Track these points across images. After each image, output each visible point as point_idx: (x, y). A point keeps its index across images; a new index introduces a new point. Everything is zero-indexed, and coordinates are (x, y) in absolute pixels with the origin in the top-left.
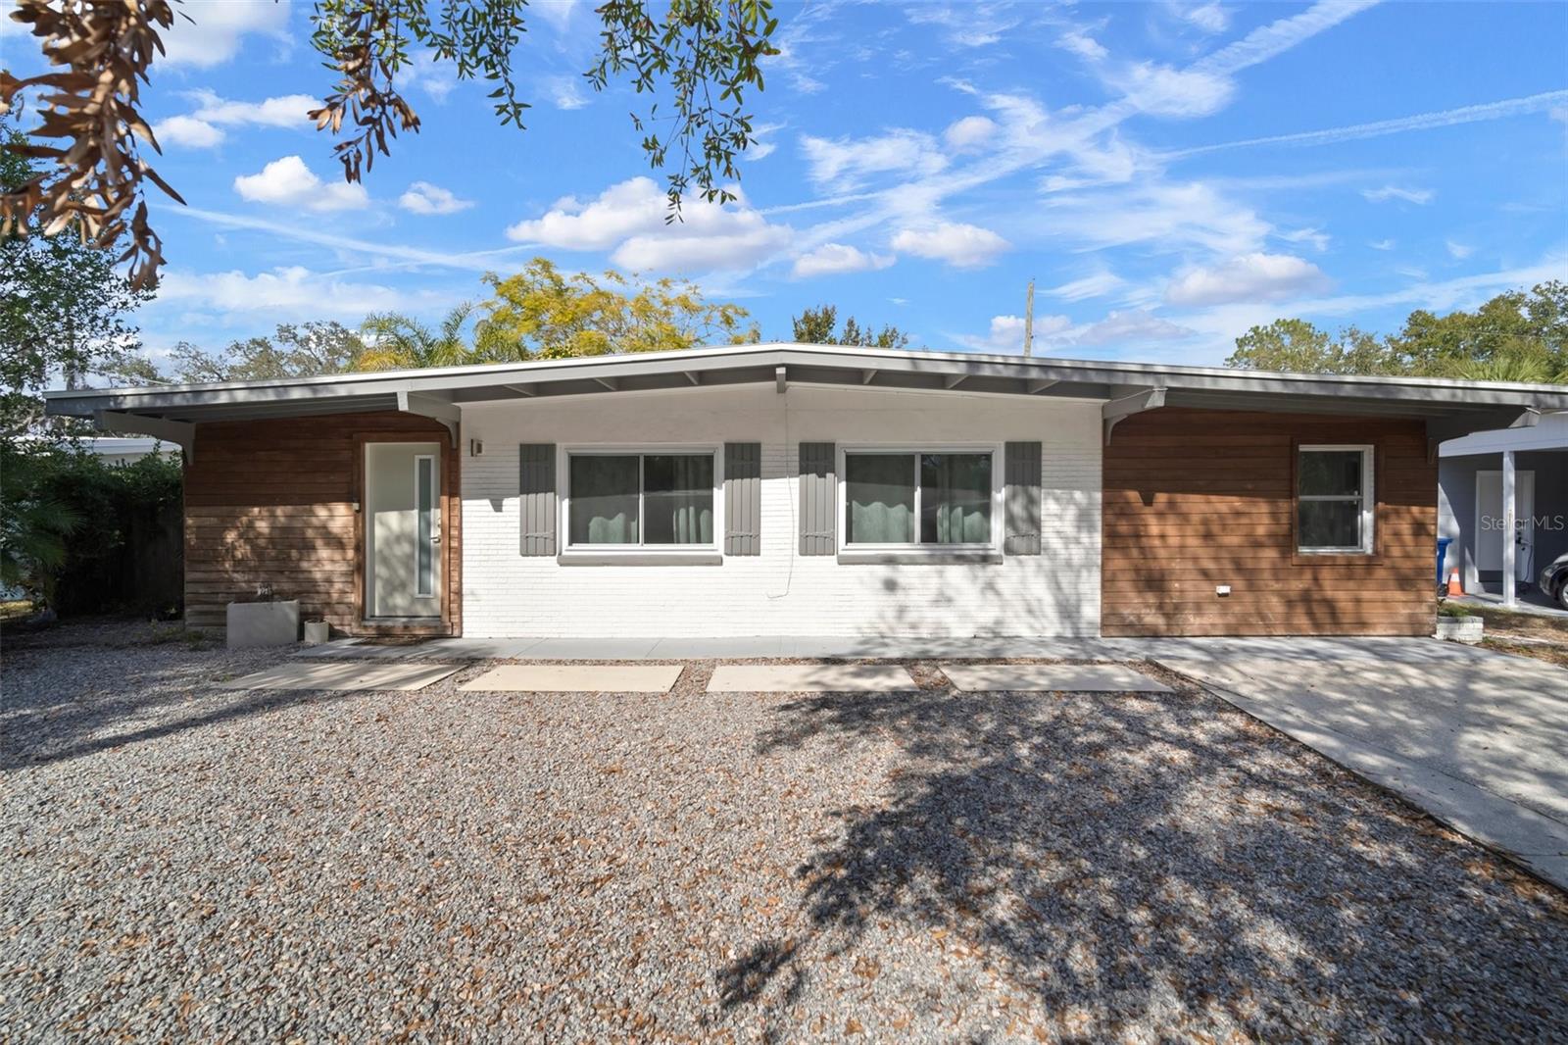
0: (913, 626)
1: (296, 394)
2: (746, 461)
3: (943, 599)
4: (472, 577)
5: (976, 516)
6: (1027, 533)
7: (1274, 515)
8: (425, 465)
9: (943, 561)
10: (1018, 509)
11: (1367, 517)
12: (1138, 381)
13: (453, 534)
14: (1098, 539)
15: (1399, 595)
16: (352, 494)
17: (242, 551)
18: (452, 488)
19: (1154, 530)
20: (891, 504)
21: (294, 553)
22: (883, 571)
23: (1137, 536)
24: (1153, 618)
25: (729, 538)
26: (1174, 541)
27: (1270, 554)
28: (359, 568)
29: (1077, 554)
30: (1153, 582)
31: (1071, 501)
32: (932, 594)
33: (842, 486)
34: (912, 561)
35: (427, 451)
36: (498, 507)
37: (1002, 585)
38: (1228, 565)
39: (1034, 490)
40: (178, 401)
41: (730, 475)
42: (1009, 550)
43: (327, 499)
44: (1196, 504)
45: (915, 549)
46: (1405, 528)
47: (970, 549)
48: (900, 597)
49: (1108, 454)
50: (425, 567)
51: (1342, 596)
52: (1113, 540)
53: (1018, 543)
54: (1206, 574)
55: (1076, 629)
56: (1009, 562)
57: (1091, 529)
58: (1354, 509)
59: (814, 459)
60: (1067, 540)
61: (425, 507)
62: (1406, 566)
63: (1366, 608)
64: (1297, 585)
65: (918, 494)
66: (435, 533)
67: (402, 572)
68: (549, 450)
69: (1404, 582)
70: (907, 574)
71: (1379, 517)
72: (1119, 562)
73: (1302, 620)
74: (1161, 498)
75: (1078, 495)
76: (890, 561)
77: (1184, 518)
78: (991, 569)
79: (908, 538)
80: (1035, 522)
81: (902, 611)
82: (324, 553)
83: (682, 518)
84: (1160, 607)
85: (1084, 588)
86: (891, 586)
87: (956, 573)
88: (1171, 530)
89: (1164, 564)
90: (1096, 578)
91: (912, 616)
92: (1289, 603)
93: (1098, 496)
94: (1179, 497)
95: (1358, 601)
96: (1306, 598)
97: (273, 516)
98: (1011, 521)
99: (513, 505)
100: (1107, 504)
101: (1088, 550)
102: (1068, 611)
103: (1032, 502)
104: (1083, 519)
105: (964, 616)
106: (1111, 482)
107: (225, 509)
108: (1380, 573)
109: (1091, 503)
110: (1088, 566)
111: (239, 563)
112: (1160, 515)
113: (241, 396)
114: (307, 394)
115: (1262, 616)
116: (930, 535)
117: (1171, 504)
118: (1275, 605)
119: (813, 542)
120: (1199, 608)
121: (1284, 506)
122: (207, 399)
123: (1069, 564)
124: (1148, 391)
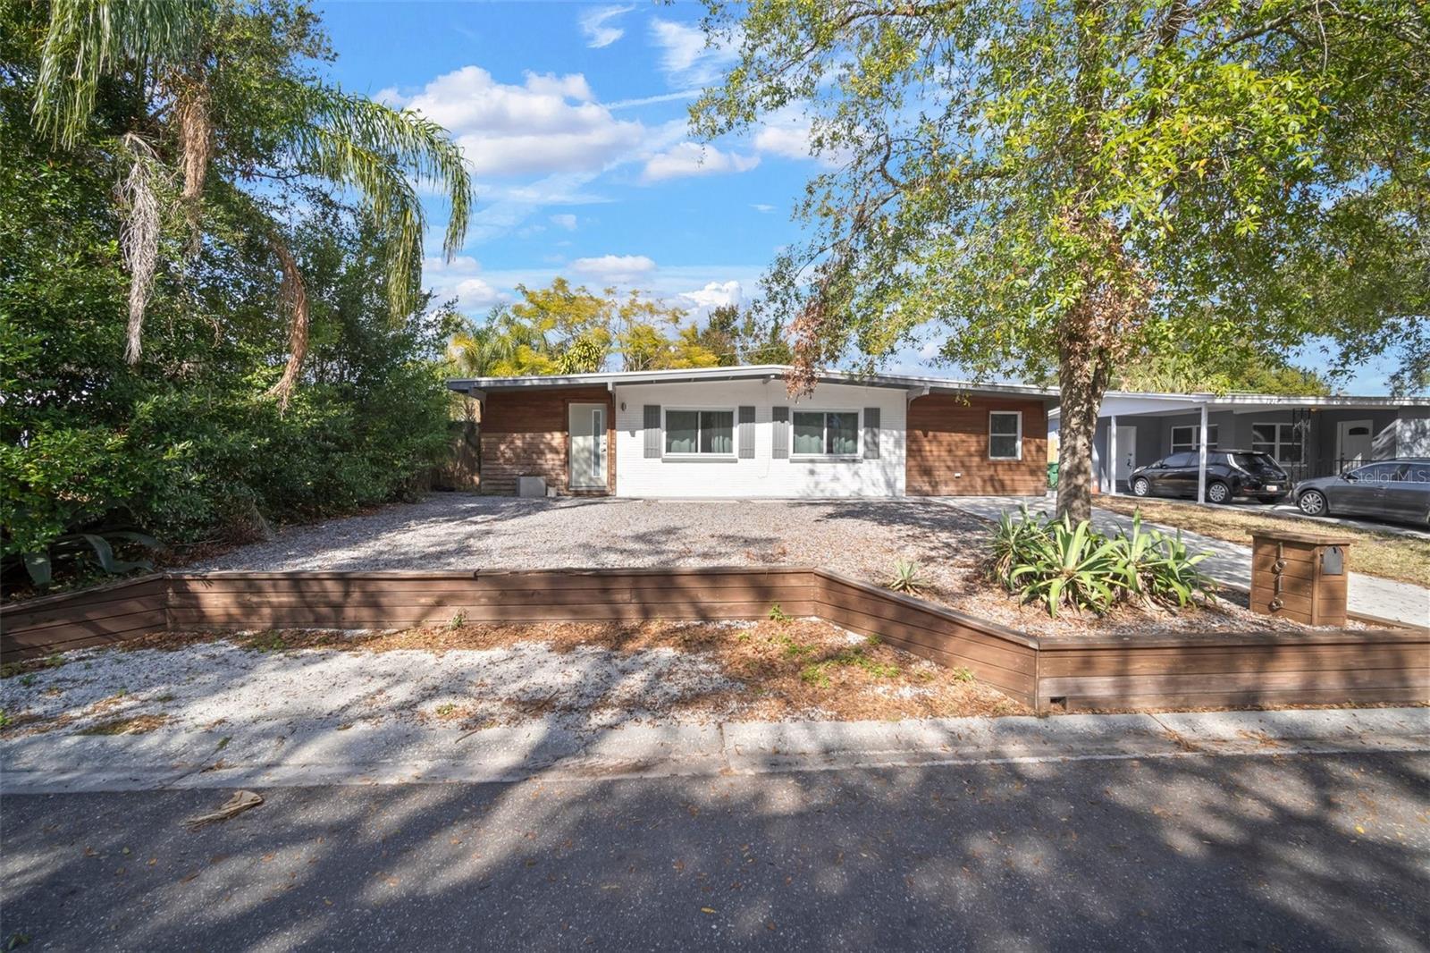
0: (822, 491)
1: (561, 382)
2: (748, 415)
3: (836, 479)
4: (621, 468)
5: (851, 442)
6: (873, 449)
7: (978, 442)
8: (597, 415)
9: (835, 461)
10: (869, 438)
11: (1019, 444)
12: (917, 384)
13: (612, 446)
14: (904, 452)
15: (1028, 478)
16: (564, 428)
17: (509, 454)
18: (611, 425)
19: (928, 448)
20: (812, 436)
21: (535, 456)
22: (809, 466)
23: (920, 451)
24: (927, 488)
25: (741, 450)
26: (935, 453)
27: (976, 459)
28: (567, 463)
29: (894, 459)
30: (927, 472)
31: (892, 435)
32: (830, 477)
33: (791, 428)
34: (822, 462)
35: (599, 408)
36: (633, 435)
37: (860, 472)
38: (958, 464)
39: (876, 430)
40: (506, 384)
41: (742, 421)
42: (865, 457)
43: (550, 430)
44: (945, 437)
45: (824, 456)
46: (1033, 448)
47: (847, 456)
48: (816, 478)
49: (910, 414)
50: (597, 464)
51: (1006, 478)
52: (911, 453)
53: (869, 454)
54: (949, 468)
55: (894, 493)
56: (865, 461)
57: (900, 447)
58: (1015, 439)
59: (779, 414)
60: (890, 453)
61: (597, 434)
62: (1033, 465)
63: (1017, 483)
64: (987, 473)
65: (825, 431)
66: (602, 447)
67: (585, 467)
68: (657, 408)
69: (1033, 472)
70: (819, 467)
71: (1024, 443)
72: (912, 463)
73: (990, 489)
74: (931, 434)
75: (895, 432)
76: (812, 461)
77: (940, 443)
78: (857, 465)
79: (821, 451)
80: (876, 445)
81: (817, 484)
82: (549, 456)
83: (716, 442)
84: (930, 483)
85: (897, 474)
86: (812, 472)
87: (841, 467)
88: (934, 448)
89: (931, 463)
90: (903, 470)
91: (822, 486)
92: (984, 481)
93: (904, 433)
94: (938, 434)
95: (1013, 480)
96: (992, 479)
97: (524, 438)
98: (866, 443)
99: (640, 434)
100: (908, 436)
101: (900, 457)
102: (890, 485)
103: (874, 435)
104: (897, 443)
105: (845, 486)
106: (910, 427)
107: (501, 434)
108: (1023, 468)
109: (900, 436)
110: (899, 464)
111: (508, 461)
112: (930, 441)
113: (536, 383)
114: (566, 382)
115: (972, 486)
116: (830, 451)
117: (935, 436)
118: (979, 482)
119: (779, 452)
120: (946, 484)
121: (982, 438)
122: (520, 383)
123: (890, 463)
124: (922, 388)
